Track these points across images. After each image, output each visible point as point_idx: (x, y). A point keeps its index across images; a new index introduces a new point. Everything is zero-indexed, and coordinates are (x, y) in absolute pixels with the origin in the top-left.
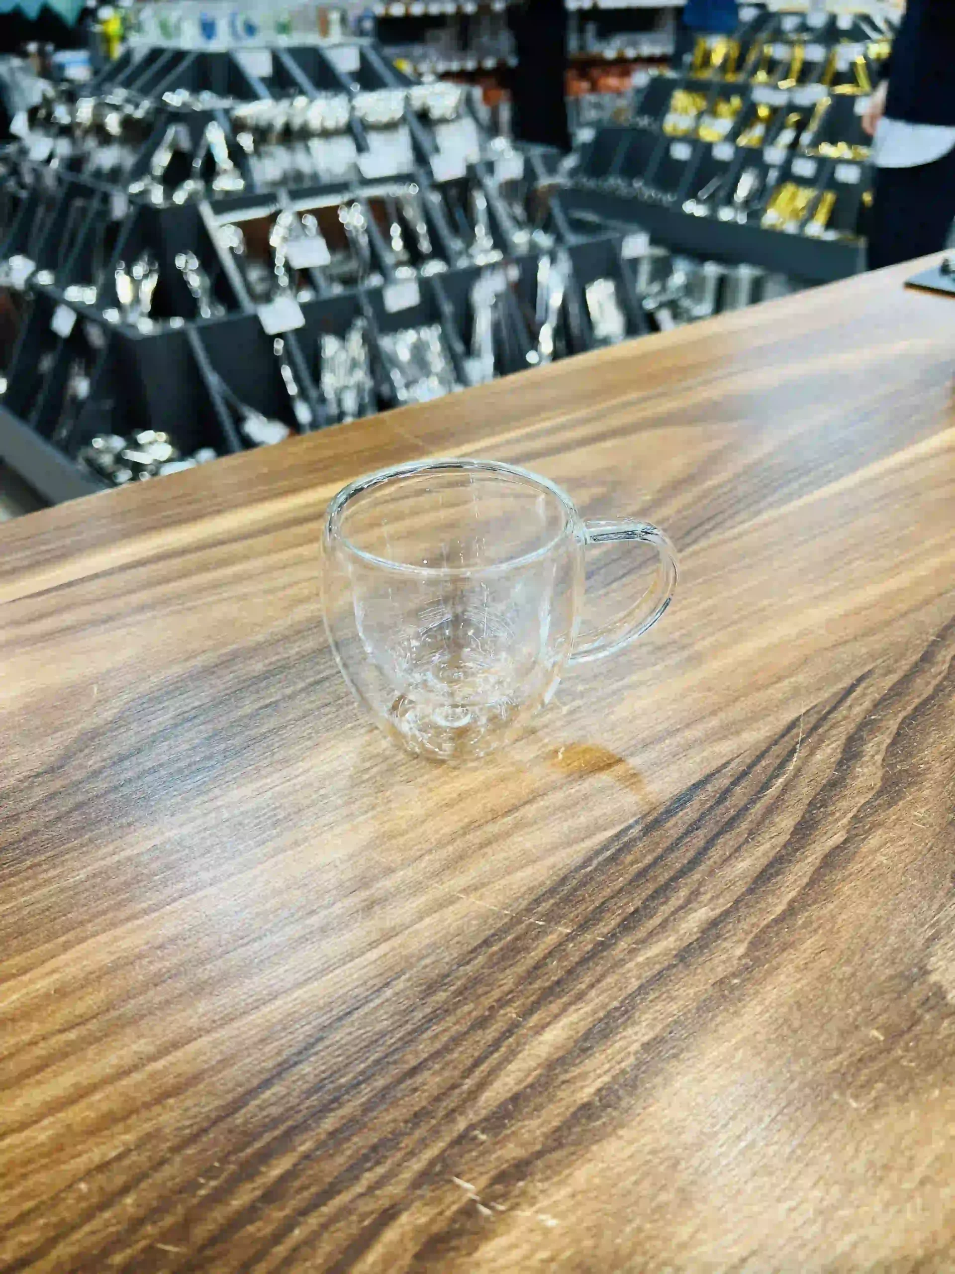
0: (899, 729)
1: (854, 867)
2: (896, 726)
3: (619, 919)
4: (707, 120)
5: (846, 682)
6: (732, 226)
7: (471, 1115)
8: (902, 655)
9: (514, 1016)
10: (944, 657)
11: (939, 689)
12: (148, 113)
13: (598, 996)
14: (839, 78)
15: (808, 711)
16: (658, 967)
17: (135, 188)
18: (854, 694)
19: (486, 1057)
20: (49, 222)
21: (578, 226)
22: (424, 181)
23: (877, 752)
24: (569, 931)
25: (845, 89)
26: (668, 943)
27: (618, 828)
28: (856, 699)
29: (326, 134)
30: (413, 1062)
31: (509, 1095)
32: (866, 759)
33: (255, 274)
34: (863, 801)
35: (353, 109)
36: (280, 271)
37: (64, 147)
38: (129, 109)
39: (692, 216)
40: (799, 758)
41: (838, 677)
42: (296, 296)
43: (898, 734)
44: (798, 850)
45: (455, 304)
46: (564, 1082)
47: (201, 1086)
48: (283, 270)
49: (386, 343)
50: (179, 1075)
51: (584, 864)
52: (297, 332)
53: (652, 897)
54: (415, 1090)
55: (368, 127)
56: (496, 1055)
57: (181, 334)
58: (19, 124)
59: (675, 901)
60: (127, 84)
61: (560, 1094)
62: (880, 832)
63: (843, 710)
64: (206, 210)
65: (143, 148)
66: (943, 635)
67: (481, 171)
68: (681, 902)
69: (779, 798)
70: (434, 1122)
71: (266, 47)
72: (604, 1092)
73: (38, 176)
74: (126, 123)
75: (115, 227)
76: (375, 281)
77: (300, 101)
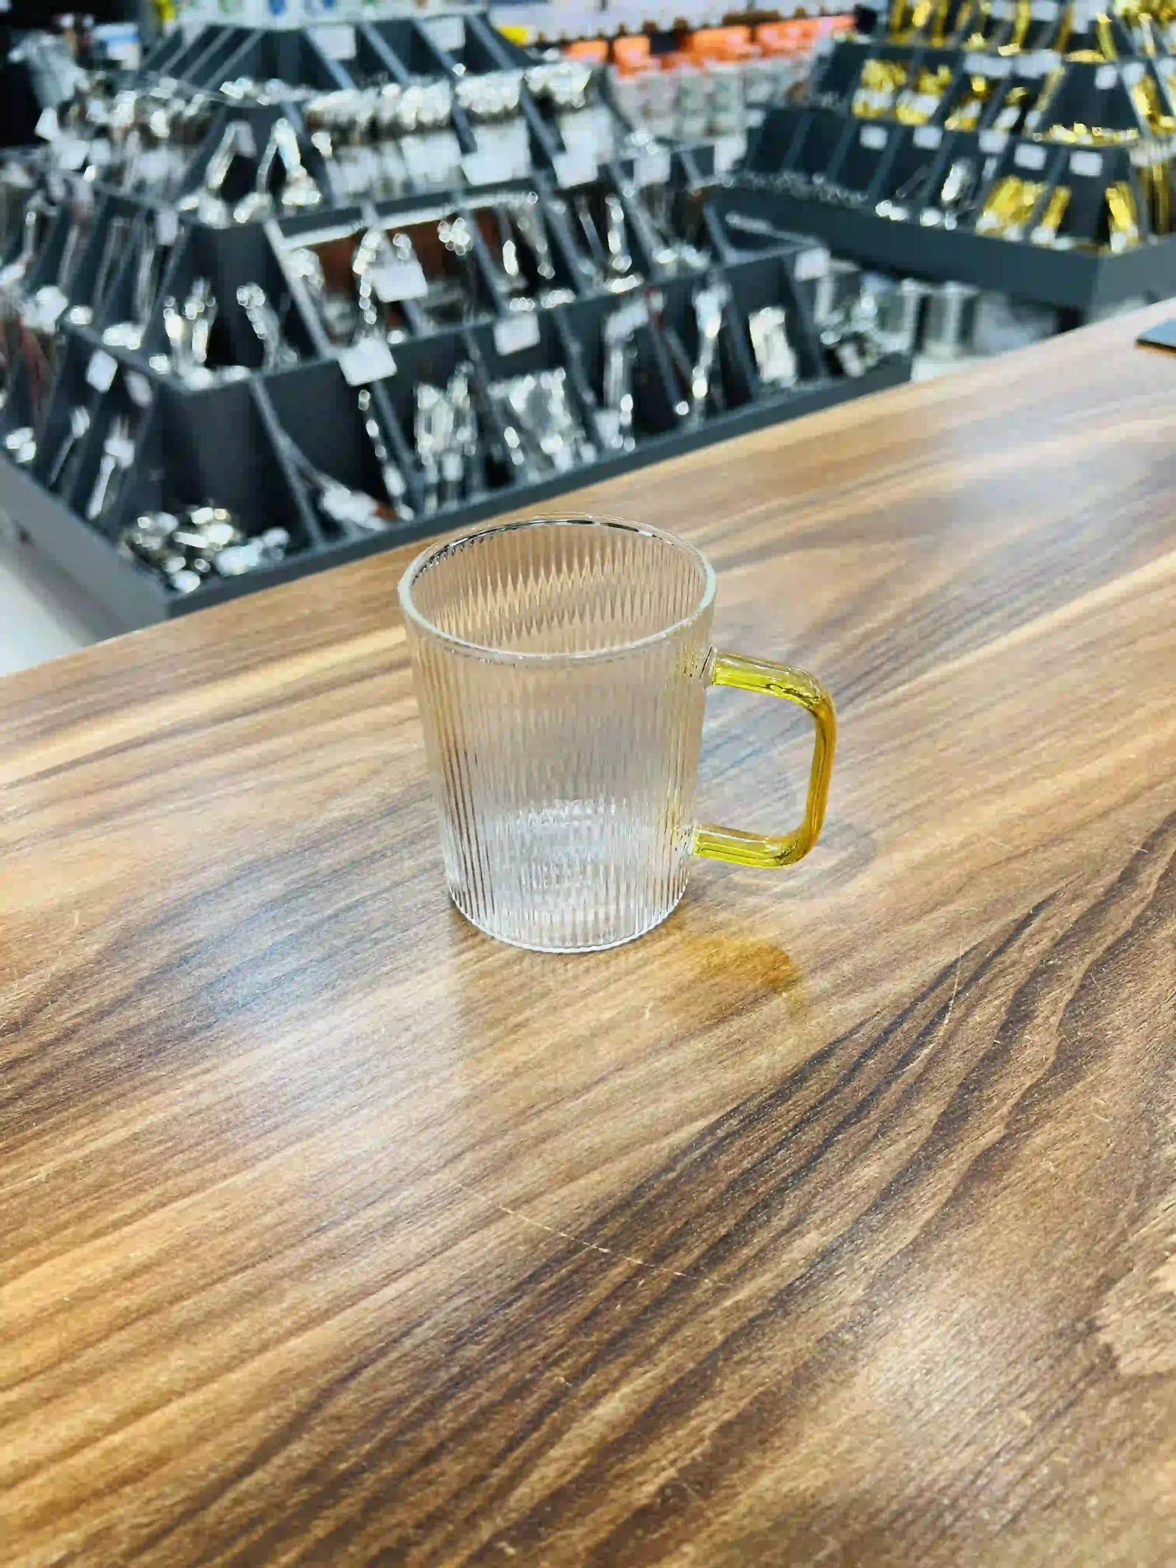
0: (1086, 976)
1: (1011, 1176)
2: (1080, 975)
3: (705, 1246)
4: (906, 96)
5: (1018, 913)
6: (937, 232)
7: (499, 1521)
8: (1097, 873)
9: (562, 1380)
10: (1152, 875)
11: (1141, 921)
12: (201, 109)
13: (670, 1354)
14: (1076, 42)
15: (966, 954)
16: (751, 1314)
18: (1027, 931)
19: (523, 1439)
20: (85, 242)
21: (740, 240)
22: (545, 187)
23: (1054, 1013)
24: (639, 1262)
25: (1084, 56)
26: (764, 1281)
27: (713, 1118)
28: (1032, 935)
29: (422, 130)
30: (431, 1442)
31: (547, 1492)
32: (1039, 1021)
33: (334, 310)
34: (1028, 1084)
35: (456, 97)
36: (365, 304)
37: (101, 152)
38: (178, 105)
39: (887, 220)
40: (950, 1020)
41: (1009, 903)
42: (386, 337)
43: (1082, 987)
44: (941, 1151)
45: (584, 343)
46: (619, 1476)
47: (165, 1470)
48: (369, 303)
49: (496, 391)
50: (139, 1454)
51: (667, 1169)
52: (387, 381)
53: (748, 1217)
54: (430, 1483)
55: (474, 119)
56: (536, 1435)
57: (243, 387)
58: (48, 125)
59: (779, 1222)
60: (176, 73)
61: (613, 1493)
62: (1048, 1126)
63: (1012, 954)
64: (274, 232)
65: (196, 152)
66: (1152, 843)
67: (617, 173)
68: (784, 1223)
69: (920, 1078)
70: (450, 1527)
71: (348, 23)
72: (668, 1492)
73: (70, 189)
74: (175, 123)
75: (163, 254)
76: (484, 319)
77: (390, 90)
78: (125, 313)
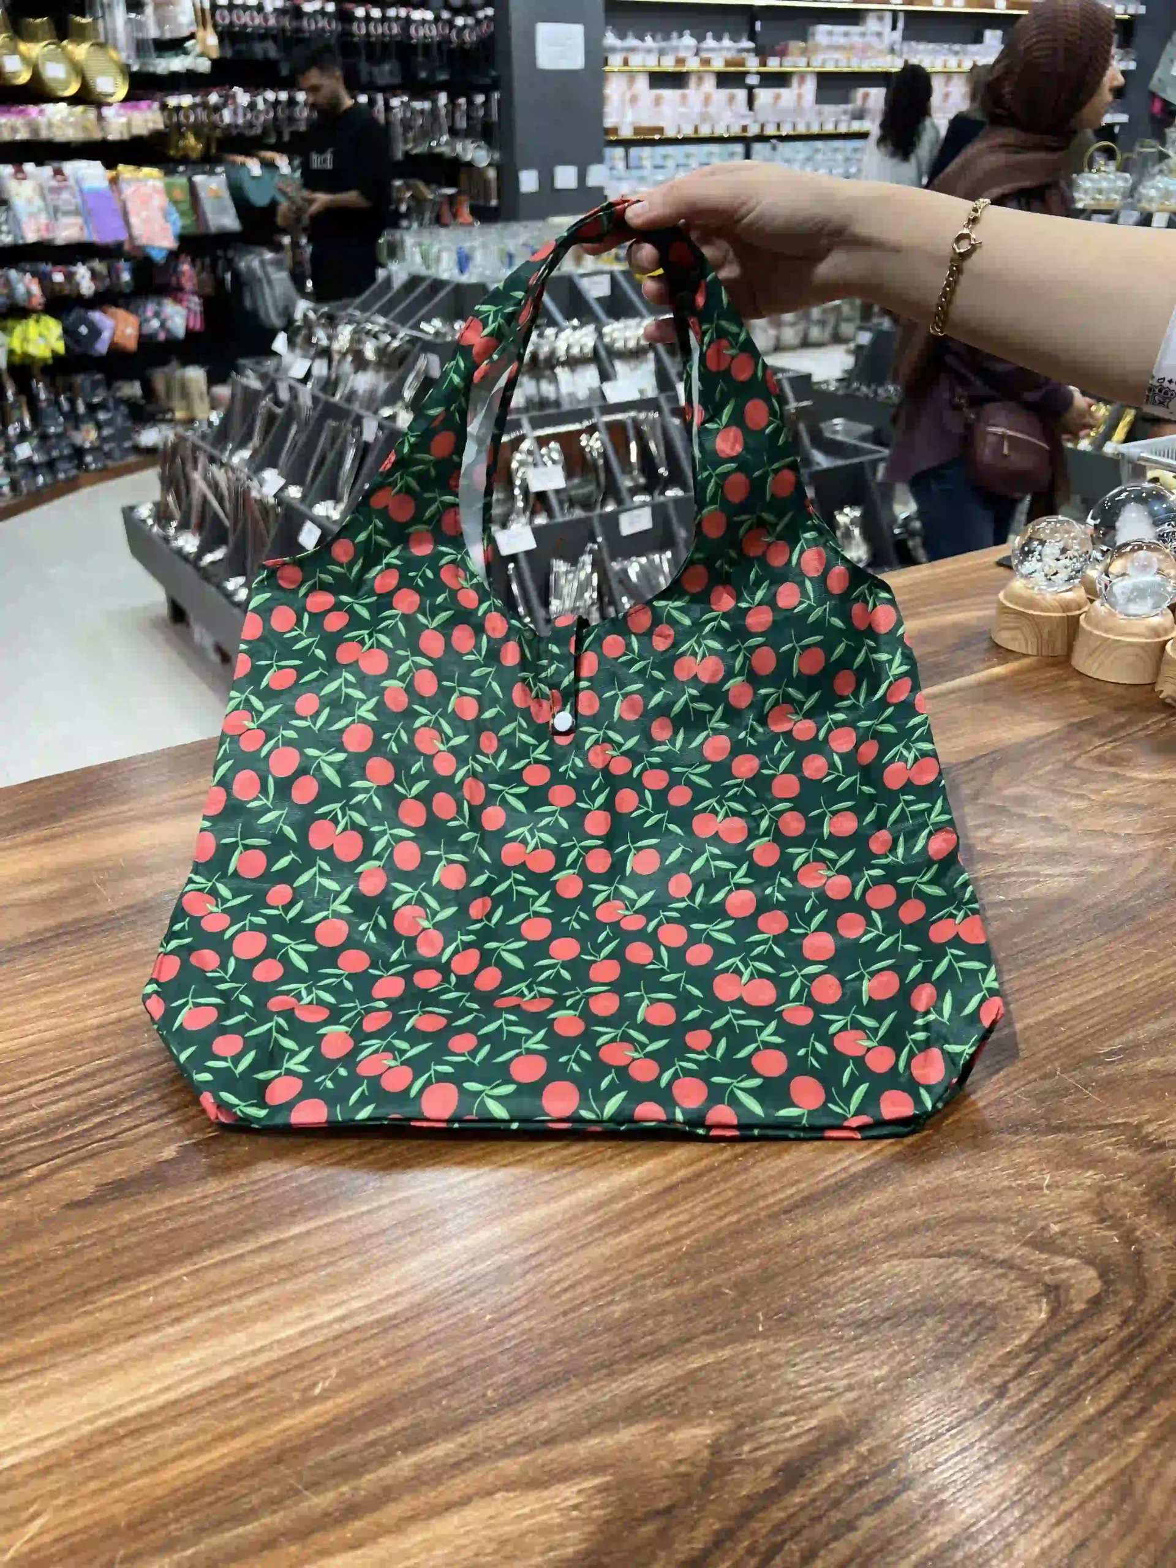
12: (403, 342)
17: (386, 412)
20: (302, 439)
22: (666, 407)
29: (573, 362)
35: (601, 335)
36: (517, 492)
37: (320, 368)
38: (385, 338)
42: (531, 520)
45: (688, 530)
48: (520, 491)
49: (616, 566)
52: (528, 553)
55: (614, 354)
58: (280, 343)
60: (384, 312)
65: (397, 374)
73: (294, 395)
74: (381, 351)
75: (364, 449)
76: (610, 508)
77: (550, 332)
78: (331, 494)
